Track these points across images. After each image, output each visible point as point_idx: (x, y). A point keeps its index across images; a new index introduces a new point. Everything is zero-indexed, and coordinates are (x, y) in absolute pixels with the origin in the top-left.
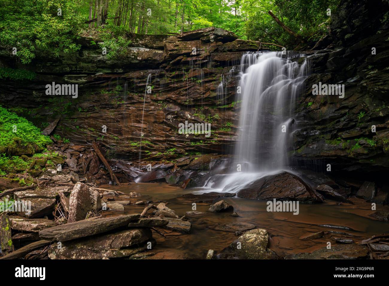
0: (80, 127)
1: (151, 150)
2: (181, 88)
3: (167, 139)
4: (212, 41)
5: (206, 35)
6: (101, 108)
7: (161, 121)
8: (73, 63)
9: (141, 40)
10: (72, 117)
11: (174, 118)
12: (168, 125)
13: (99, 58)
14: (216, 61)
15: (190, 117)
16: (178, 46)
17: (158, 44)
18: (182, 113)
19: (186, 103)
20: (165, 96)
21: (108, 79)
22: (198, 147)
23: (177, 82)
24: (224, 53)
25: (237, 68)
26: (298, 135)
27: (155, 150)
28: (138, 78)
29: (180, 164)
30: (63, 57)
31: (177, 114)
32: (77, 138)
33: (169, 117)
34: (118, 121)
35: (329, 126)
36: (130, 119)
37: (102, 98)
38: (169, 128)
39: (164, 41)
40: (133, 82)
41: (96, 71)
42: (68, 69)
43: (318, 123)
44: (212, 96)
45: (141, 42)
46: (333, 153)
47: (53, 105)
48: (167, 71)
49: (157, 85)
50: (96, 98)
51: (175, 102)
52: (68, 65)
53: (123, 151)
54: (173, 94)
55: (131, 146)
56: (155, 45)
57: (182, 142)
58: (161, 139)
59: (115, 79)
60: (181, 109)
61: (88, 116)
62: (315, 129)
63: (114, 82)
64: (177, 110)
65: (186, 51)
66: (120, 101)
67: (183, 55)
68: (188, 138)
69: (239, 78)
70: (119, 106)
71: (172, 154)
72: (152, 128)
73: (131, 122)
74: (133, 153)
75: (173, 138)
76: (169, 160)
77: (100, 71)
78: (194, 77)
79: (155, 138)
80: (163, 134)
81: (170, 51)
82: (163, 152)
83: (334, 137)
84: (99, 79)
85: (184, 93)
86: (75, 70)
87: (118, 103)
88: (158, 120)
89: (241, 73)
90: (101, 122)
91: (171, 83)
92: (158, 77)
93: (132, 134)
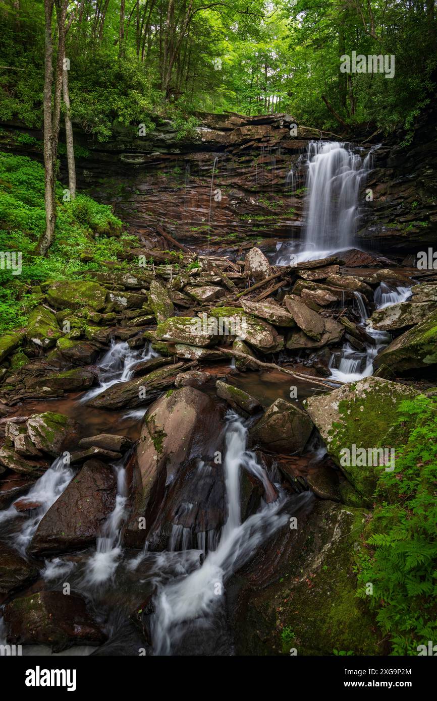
0: (138, 211)
1: (211, 235)
2: (247, 174)
3: (229, 224)
4: (281, 127)
5: (276, 121)
6: (159, 191)
7: (224, 206)
8: (129, 140)
9: (204, 119)
10: (129, 200)
11: (237, 203)
12: (231, 211)
13: (160, 137)
14: (285, 148)
15: (254, 202)
16: (250, 130)
17: (220, 124)
18: (246, 198)
19: (253, 189)
20: (230, 181)
21: (164, 160)
22: (260, 232)
23: (245, 168)
24: (292, 141)
25: (305, 156)
26: (361, 220)
27: (215, 235)
28: (203, 161)
29: (244, 248)
30: (119, 133)
31: (240, 200)
32: (137, 222)
33: (233, 202)
34: (177, 206)
35: (387, 212)
36: (191, 203)
37: (160, 180)
38: (231, 213)
39: (227, 122)
40: (198, 166)
41: (151, 151)
42: (123, 147)
43: (377, 211)
44: (279, 183)
45: (204, 122)
46: (390, 233)
47: (105, 186)
48: (234, 155)
49: (222, 169)
50: (153, 180)
51: (240, 188)
52: (122, 141)
53: (185, 236)
54: (239, 180)
55: (192, 231)
56: (217, 126)
57: (244, 227)
58: (222, 224)
59: (174, 160)
60: (246, 195)
61: (146, 199)
62: (373, 215)
63: (172, 164)
64: (241, 195)
65: (258, 137)
66: (180, 184)
67: (255, 140)
68: (250, 224)
69: (308, 167)
70: (179, 189)
71: (233, 238)
72: (213, 213)
73: (191, 207)
74: (195, 237)
75: (235, 223)
76: (228, 244)
77: (156, 151)
78: (264, 163)
79: (216, 223)
80: (224, 219)
81: (244, 135)
82: (223, 237)
83: (391, 221)
84: (157, 159)
85: (251, 178)
86: (129, 148)
87: (178, 186)
88: (220, 205)
89: (308, 162)
90: (159, 206)
91: (239, 168)
92: (224, 161)
93: (192, 219)
